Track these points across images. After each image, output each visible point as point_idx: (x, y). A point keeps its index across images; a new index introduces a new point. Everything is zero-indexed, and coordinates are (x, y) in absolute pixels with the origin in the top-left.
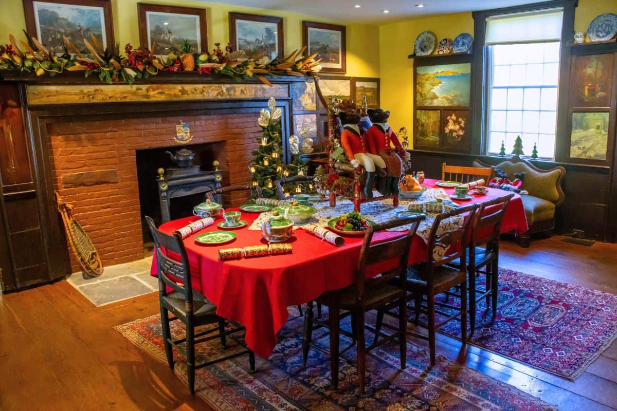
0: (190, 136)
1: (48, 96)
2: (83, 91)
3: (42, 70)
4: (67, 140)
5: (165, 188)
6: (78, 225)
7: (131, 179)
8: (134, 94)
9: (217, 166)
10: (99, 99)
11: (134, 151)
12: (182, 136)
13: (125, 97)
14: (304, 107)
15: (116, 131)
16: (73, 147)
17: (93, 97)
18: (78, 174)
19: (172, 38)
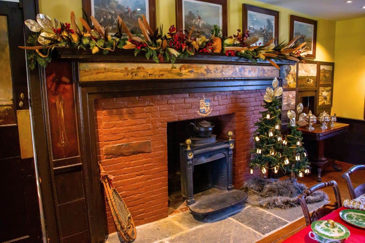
0: (210, 109)
1: (97, 73)
2: (128, 68)
3: (97, 48)
4: (110, 114)
5: (191, 157)
6: (116, 192)
7: (162, 148)
8: (169, 71)
9: (231, 136)
10: (140, 76)
11: (166, 123)
12: (204, 109)
13: (162, 75)
14: (289, 85)
15: (153, 106)
16: (116, 120)
17: (136, 75)
18: (118, 146)
19: (201, 23)
